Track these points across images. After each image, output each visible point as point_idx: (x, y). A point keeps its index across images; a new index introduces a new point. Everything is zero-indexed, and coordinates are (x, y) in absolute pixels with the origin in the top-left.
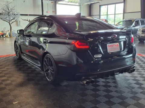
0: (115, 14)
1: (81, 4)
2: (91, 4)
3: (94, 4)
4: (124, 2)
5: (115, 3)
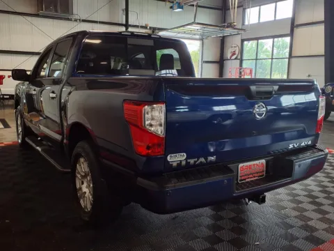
0: (272, 59)
1: (204, 37)
2: (224, 37)
3: (231, 37)
4: (292, 34)
5: (273, 37)
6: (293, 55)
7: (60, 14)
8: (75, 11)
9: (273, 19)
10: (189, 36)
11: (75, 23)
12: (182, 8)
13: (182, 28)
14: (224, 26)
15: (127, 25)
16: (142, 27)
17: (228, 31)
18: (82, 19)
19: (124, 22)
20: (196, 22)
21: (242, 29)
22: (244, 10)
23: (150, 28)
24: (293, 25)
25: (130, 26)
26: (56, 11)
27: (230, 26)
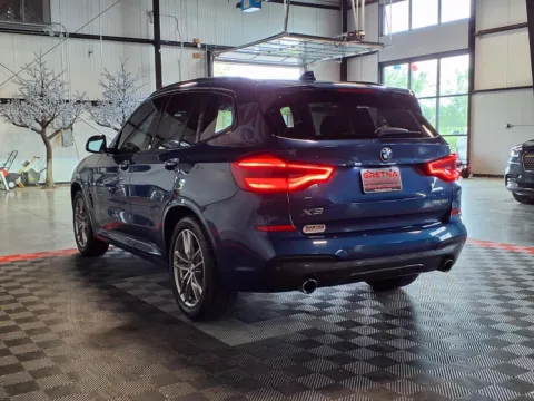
0: (438, 97)
1: (308, 61)
2: (345, 60)
3: (358, 60)
4: (472, 49)
5: (438, 56)
6: (476, 89)
7: (25, 24)
8: (55, 17)
9: (436, 22)
10: (279, 59)
11: (56, 41)
12: (259, 5)
13: (262, 45)
14: (342, 40)
15: (157, 42)
16: (187, 45)
17: (352, 48)
18: (69, 32)
19: (152, 37)
20: (289, 31)
21: (378, 44)
22: (381, 7)
23: (203, 46)
24: (474, 32)
25: (165, 43)
26: (18, 18)
27: (354, 37)
